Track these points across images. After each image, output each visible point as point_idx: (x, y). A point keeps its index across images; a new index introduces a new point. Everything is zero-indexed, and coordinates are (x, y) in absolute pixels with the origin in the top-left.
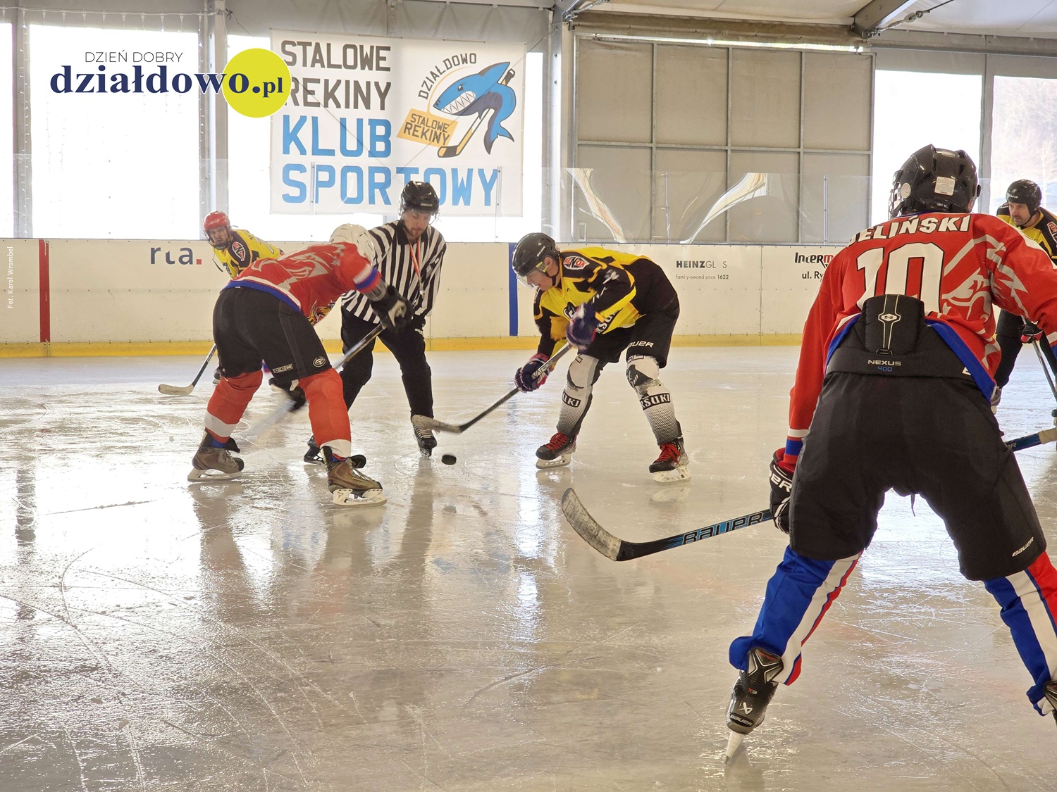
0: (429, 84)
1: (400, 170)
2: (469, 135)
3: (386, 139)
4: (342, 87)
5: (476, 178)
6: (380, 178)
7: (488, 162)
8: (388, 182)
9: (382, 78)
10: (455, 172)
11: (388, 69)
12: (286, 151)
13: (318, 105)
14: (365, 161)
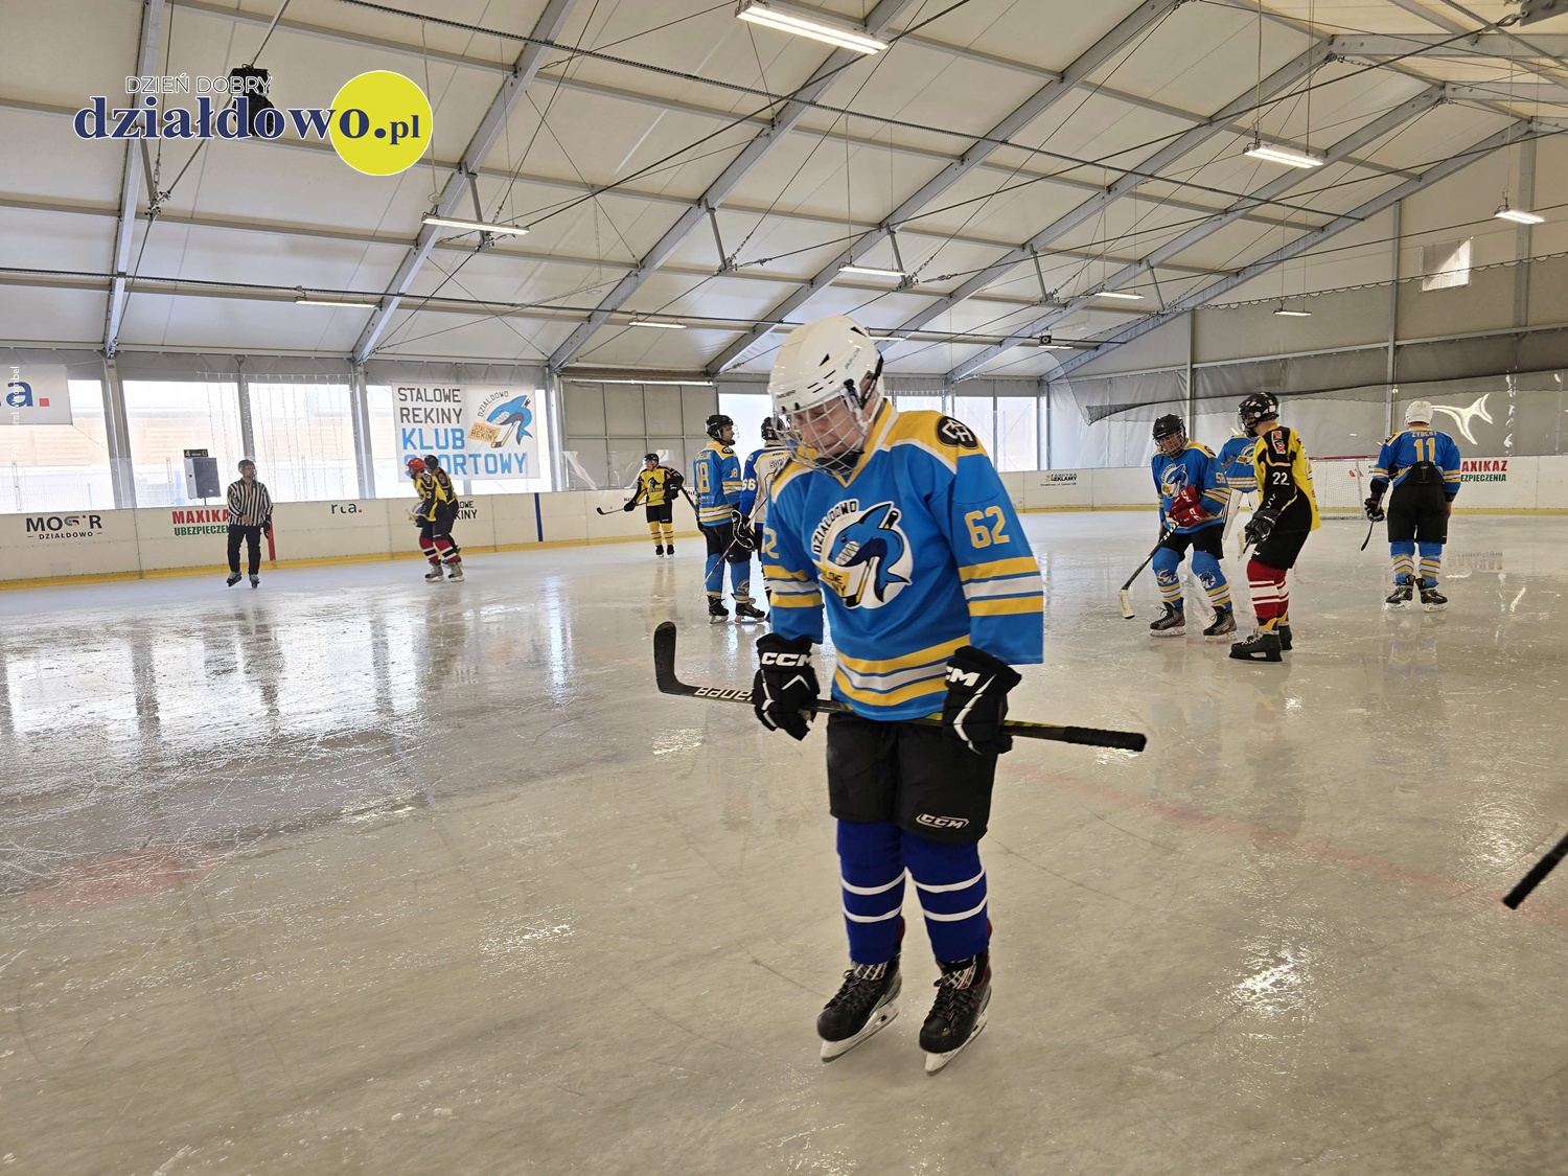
0: (483, 408)
1: (470, 456)
2: (507, 435)
3: (461, 439)
4: (435, 411)
5: (513, 457)
6: (460, 460)
7: (519, 450)
8: (464, 463)
9: (457, 406)
10: (501, 455)
11: (459, 401)
12: (405, 448)
13: (421, 422)
14: (450, 452)
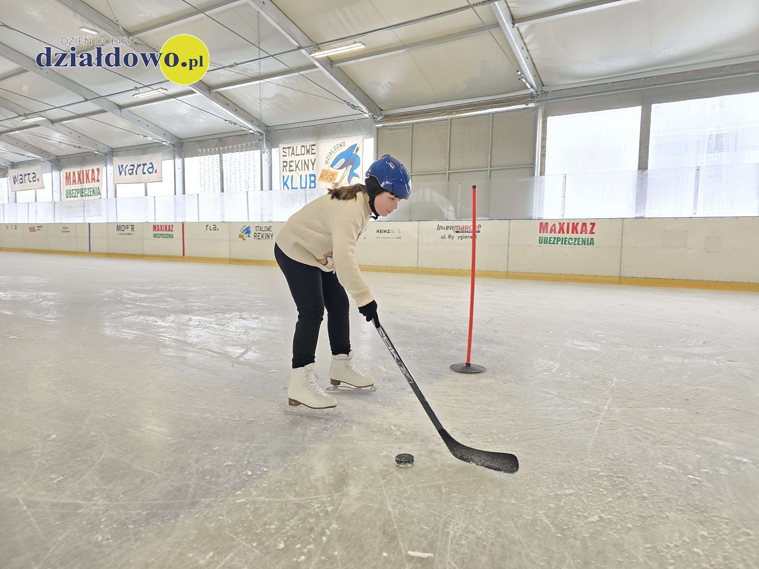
0: (328, 157)
2: (343, 177)
3: (314, 182)
4: (300, 163)
9: (312, 157)
11: (314, 153)
13: (293, 171)
